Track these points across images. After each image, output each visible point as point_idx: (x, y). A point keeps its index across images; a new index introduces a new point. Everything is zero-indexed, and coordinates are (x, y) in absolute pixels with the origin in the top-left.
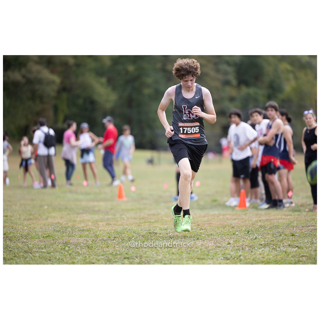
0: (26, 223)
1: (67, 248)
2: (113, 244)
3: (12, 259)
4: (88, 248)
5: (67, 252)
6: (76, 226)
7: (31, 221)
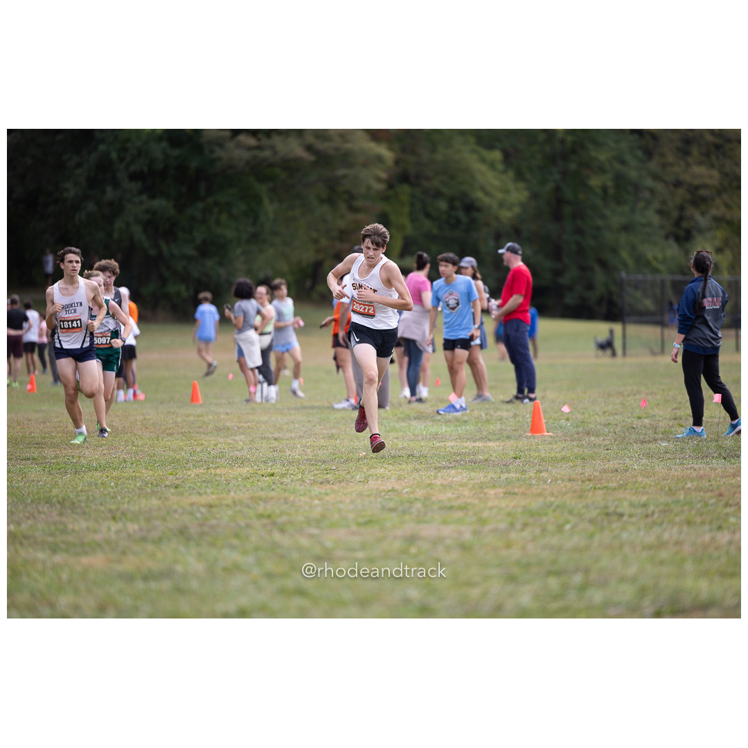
0: (317, 490)
6: (434, 499)
7: (328, 486)
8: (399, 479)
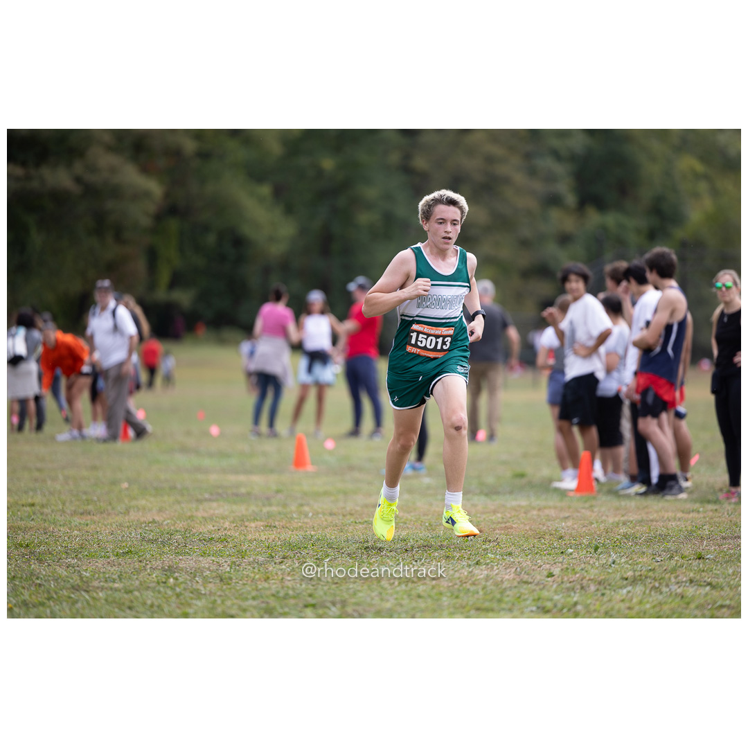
0: (76, 520)
1: (171, 580)
2: (279, 573)
3: (42, 604)
4: (221, 580)
5: (173, 589)
7: (89, 517)
8: (160, 510)
